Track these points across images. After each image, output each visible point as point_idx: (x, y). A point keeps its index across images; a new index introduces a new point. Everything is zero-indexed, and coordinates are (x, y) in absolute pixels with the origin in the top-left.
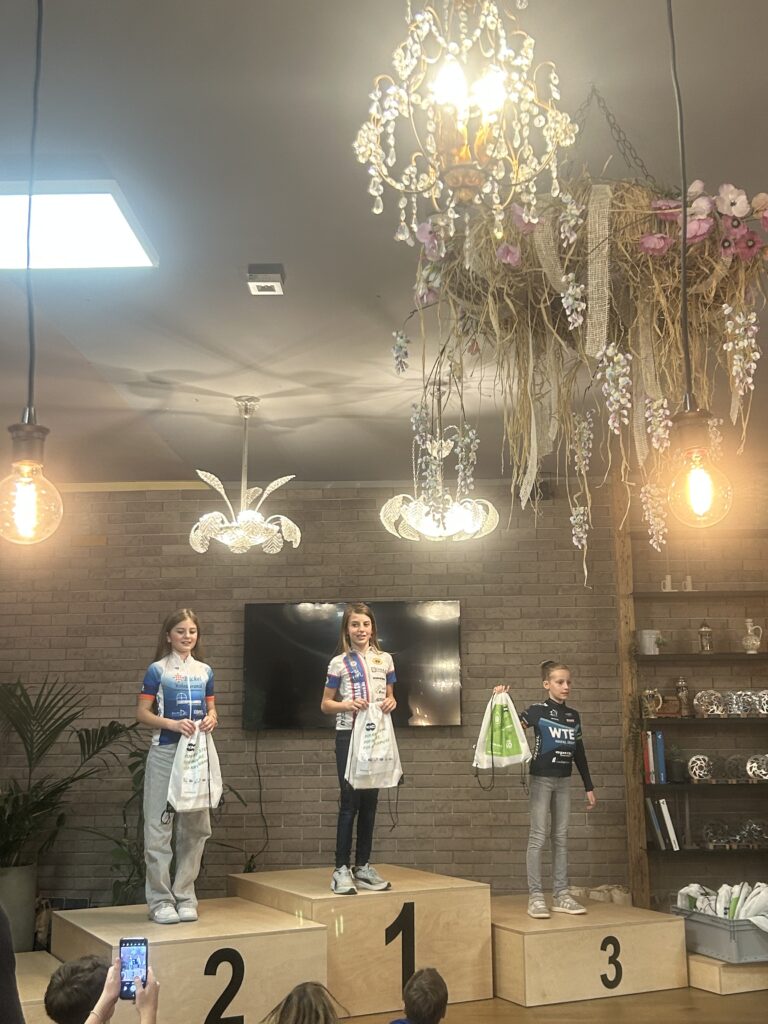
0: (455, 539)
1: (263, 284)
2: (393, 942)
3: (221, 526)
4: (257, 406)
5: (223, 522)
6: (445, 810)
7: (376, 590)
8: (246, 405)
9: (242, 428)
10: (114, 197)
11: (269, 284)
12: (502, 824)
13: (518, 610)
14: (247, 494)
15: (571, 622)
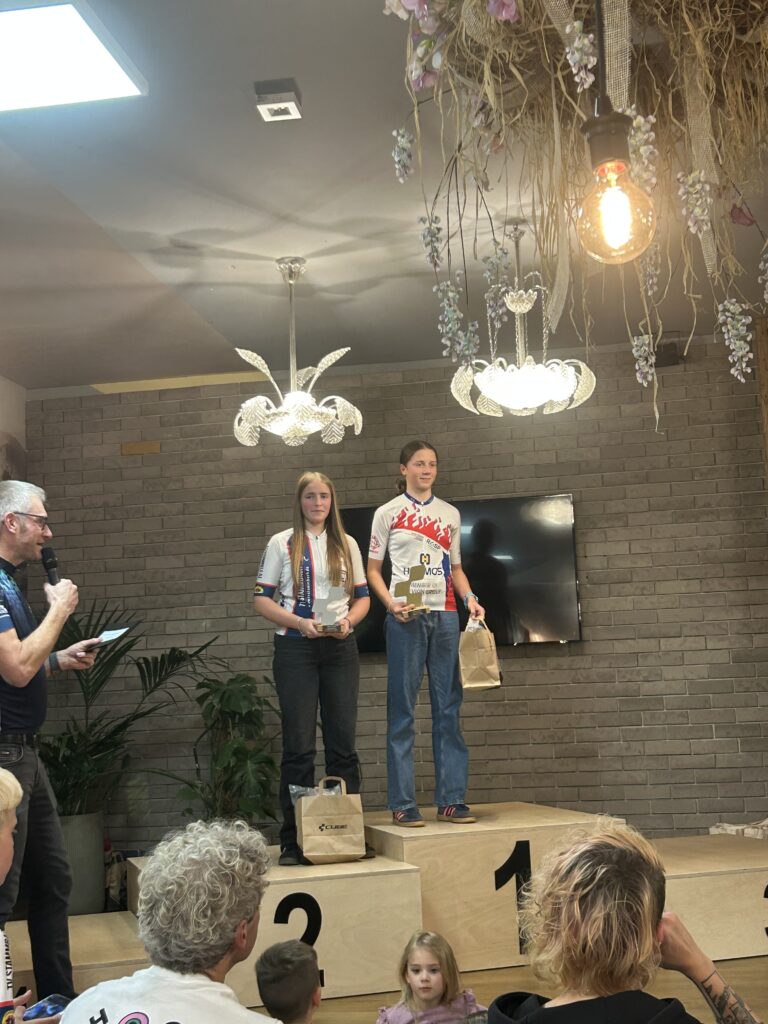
0: (547, 411)
1: (275, 106)
2: (504, 887)
3: (268, 412)
4: (303, 269)
5: (268, 407)
6: (567, 739)
7: (471, 487)
8: (290, 268)
9: (287, 299)
10: (76, 7)
11: (282, 106)
12: (636, 753)
13: (646, 501)
14: (296, 376)
15: (712, 512)
